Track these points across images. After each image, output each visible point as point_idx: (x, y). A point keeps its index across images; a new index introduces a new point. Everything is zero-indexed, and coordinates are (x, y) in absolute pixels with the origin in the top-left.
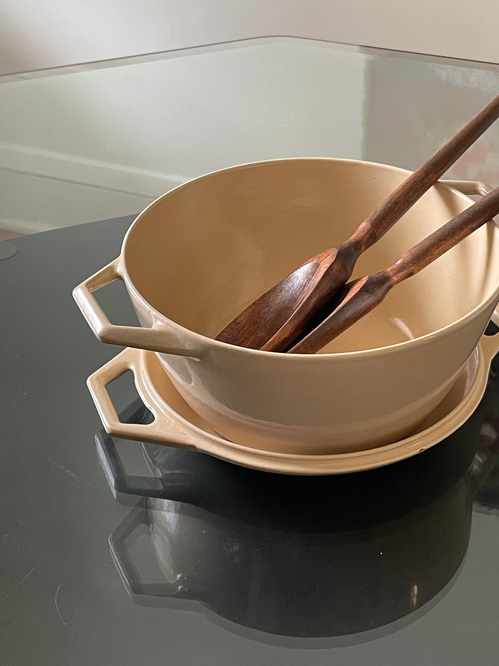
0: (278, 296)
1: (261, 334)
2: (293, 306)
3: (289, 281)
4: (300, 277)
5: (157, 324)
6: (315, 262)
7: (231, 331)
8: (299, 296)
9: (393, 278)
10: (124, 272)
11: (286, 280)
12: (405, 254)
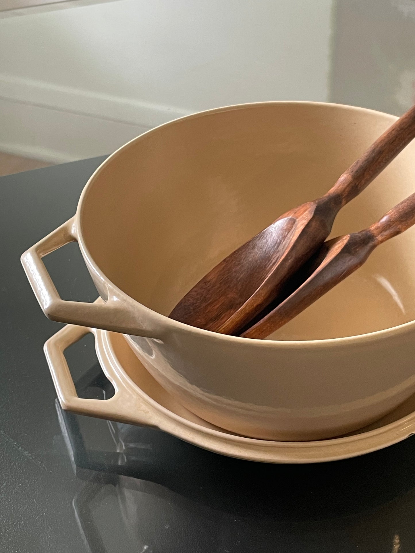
0: (250, 253)
1: (232, 295)
2: (266, 265)
3: (262, 236)
4: (274, 233)
5: (112, 299)
6: (290, 217)
7: (200, 290)
8: (272, 255)
9: (378, 237)
10: (78, 235)
11: (259, 236)
12: (392, 211)
